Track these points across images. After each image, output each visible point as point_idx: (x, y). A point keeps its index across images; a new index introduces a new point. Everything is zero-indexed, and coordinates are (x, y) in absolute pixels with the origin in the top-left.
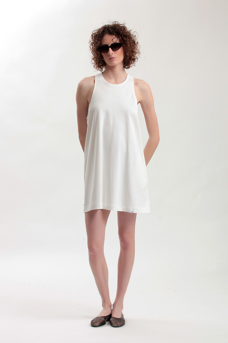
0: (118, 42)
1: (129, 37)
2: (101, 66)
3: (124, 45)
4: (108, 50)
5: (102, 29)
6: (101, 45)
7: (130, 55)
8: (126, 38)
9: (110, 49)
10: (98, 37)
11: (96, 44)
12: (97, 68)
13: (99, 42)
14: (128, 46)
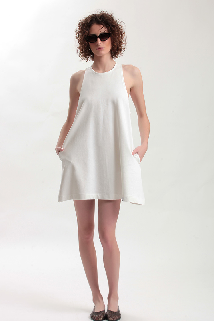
0: (106, 32)
1: (117, 27)
2: (87, 55)
3: (113, 35)
4: (96, 40)
5: (90, 18)
6: (88, 35)
7: (117, 45)
8: (114, 28)
9: (99, 39)
10: (86, 26)
11: (84, 34)
12: (82, 57)
13: (87, 32)
14: (116, 36)
